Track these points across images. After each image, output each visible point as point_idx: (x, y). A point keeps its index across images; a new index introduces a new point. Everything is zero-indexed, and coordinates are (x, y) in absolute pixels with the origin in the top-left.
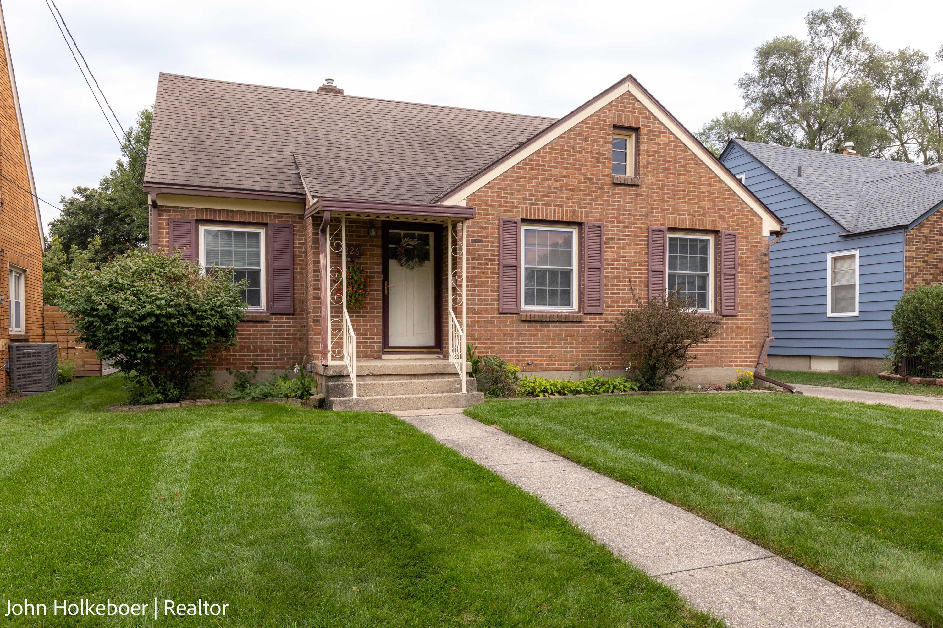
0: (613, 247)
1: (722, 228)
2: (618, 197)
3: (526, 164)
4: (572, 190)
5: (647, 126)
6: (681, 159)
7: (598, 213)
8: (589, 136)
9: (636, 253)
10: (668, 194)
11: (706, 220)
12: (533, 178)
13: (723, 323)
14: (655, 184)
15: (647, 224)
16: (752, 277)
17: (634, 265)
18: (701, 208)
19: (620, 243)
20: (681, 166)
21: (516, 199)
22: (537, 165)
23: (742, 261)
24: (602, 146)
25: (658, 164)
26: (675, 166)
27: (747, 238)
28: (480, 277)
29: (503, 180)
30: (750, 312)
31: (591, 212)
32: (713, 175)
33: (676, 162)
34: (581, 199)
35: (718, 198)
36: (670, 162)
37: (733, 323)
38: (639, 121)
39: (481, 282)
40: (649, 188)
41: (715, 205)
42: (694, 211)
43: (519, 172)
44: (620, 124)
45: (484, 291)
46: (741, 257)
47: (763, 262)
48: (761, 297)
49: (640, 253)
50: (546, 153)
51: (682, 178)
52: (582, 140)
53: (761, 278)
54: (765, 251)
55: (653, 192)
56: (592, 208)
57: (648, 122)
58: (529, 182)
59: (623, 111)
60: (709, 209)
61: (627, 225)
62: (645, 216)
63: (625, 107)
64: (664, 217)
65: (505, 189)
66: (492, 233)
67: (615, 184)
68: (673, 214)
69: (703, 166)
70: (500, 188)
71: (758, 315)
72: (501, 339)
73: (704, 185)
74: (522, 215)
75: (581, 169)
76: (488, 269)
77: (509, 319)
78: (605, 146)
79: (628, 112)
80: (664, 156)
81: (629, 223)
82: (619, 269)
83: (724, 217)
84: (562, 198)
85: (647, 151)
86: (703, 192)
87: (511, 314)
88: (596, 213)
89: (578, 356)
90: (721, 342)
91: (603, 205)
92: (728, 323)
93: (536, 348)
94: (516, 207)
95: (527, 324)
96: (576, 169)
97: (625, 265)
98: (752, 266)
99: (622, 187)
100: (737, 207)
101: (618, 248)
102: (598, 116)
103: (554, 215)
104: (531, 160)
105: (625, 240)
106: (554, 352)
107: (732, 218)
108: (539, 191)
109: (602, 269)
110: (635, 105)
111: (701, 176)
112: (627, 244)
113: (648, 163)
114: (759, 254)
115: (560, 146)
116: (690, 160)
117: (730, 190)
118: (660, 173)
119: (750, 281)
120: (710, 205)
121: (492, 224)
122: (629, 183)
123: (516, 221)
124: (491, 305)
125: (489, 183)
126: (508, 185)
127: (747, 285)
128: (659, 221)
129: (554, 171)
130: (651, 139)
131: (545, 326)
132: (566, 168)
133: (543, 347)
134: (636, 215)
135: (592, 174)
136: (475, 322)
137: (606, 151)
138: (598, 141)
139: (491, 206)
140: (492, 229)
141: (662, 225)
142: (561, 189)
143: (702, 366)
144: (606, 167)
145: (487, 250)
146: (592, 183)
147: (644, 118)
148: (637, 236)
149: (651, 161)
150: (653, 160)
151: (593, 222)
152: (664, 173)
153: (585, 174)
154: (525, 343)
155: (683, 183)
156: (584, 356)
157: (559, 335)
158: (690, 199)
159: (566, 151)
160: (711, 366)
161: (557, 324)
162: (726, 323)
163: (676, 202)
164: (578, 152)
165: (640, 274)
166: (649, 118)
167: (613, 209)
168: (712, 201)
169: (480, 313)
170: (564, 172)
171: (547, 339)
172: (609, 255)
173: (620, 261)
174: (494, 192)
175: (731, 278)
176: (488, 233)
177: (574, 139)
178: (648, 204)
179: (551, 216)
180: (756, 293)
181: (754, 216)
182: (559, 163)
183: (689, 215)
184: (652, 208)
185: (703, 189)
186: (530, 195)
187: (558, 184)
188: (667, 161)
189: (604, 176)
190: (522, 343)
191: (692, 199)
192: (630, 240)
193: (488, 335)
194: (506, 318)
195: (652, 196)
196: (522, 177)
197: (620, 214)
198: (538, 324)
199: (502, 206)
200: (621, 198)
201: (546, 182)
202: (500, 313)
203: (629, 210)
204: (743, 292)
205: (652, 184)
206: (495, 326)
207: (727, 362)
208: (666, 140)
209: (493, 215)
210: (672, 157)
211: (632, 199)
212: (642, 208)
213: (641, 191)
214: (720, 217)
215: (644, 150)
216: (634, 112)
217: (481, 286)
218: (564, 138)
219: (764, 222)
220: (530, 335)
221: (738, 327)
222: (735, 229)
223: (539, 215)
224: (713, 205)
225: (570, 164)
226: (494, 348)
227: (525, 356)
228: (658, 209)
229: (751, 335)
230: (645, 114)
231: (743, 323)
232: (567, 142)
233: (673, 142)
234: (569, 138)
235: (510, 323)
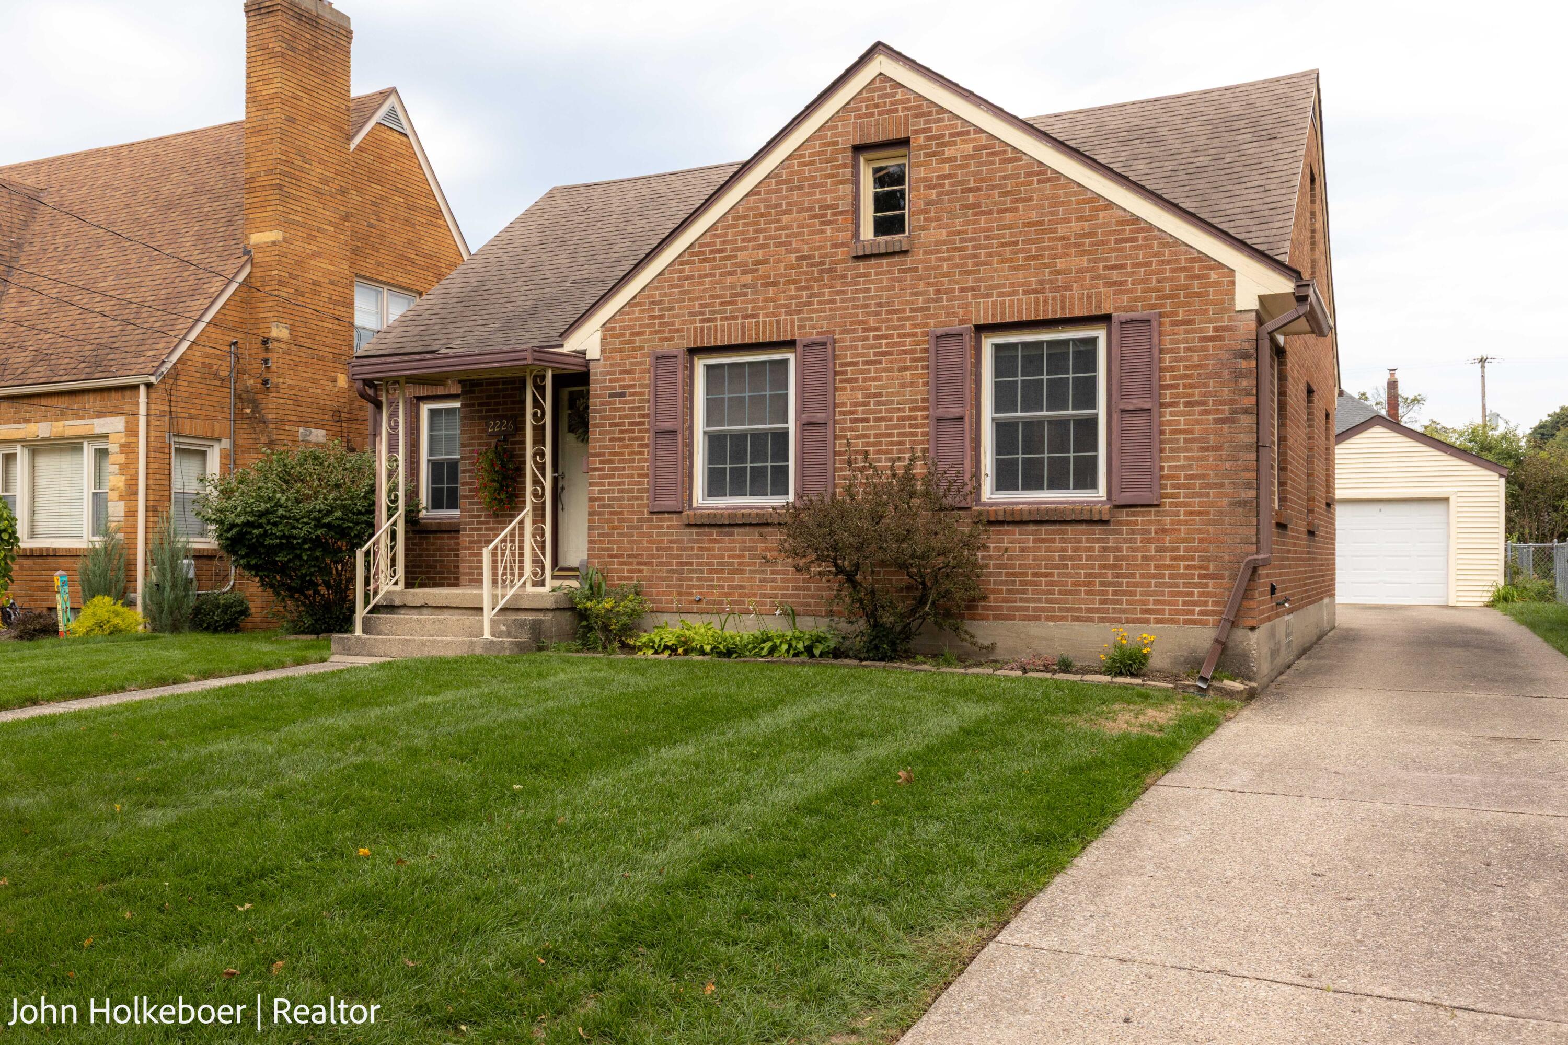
0: (856, 380)
1: (1117, 309)
2: (865, 282)
3: (693, 254)
4: (773, 284)
5: (923, 131)
6: (1005, 178)
7: (826, 318)
8: (806, 179)
9: (903, 385)
10: (975, 256)
11: (1072, 297)
12: (706, 276)
13: (1120, 523)
14: (945, 243)
15: (927, 325)
16: (1206, 412)
17: (899, 410)
18: (1059, 273)
19: (869, 371)
20: (1006, 194)
21: (678, 316)
22: (711, 252)
23: (1174, 378)
24: (830, 191)
25: (949, 201)
26: (989, 197)
27: (1190, 322)
28: (622, 454)
29: (657, 288)
30: (1200, 495)
31: (811, 319)
32: (1089, 195)
33: (992, 188)
34: (792, 298)
35: (1103, 243)
36: (979, 189)
37: (1151, 522)
38: (906, 124)
39: (623, 461)
40: (931, 252)
41: (1095, 261)
42: (1041, 282)
43: (683, 270)
44: (866, 141)
45: (628, 476)
46: (1172, 369)
47: (1238, 375)
48: (1235, 458)
49: (911, 384)
50: (728, 227)
51: (1008, 218)
52: (791, 189)
53: (1234, 412)
54: (1246, 346)
55: (939, 259)
56: (812, 311)
57: (927, 122)
58: (699, 284)
59: (872, 114)
60: (1081, 271)
61: (884, 333)
62: (921, 309)
63: (877, 106)
64: (968, 305)
65: (661, 302)
66: (641, 378)
67: (857, 258)
68: (988, 296)
69: (1062, 181)
70: (653, 303)
71: (1225, 502)
72: (653, 556)
73: (1066, 221)
74: (688, 342)
75: (790, 243)
76: (634, 439)
77: (667, 522)
78: (837, 190)
79: (882, 113)
80: (964, 182)
81: (888, 329)
82: (867, 420)
83: (1120, 283)
84: (755, 301)
85: (925, 179)
86: (1063, 238)
87: (669, 513)
88: (820, 319)
89: (787, 588)
90: (1115, 567)
91: (833, 302)
92: (1135, 523)
93: (710, 572)
94: (678, 331)
95: (695, 530)
96: (780, 244)
97: (880, 411)
98: (1206, 385)
99: (873, 261)
100: (1157, 255)
101: (864, 380)
102: (820, 137)
103: (743, 334)
104: (701, 246)
105: (880, 362)
106: (742, 580)
107: (1143, 281)
108: (717, 297)
109: (830, 423)
110: (898, 97)
111: (1055, 205)
112: (885, 370)
113: (928, 203)
114: (1226, 356)
115: (751, 209)
116: (1028, 175)
117: (1137, 220)
118: (955, 217)
119: (1199, 422)
120: (1084, 261)
121: (640, 364)
122: (883, 251)
123: (675, 353)
124: (637, 499)
125: (635, 297)
126: (665, 295)
127: (1191, 432)
128: (954, 314)
129: (741, 256)
130: (934, 154)
131: (726, 534)
132: (762, 247)
133: (722, 571)
134: (904, 310)
135: (811, 249)
136: (614, 528)
137: (839, 199)
138: (822, 185)
139: (638, 334)
140: (642, 371)
141: (961, 322)
142: (754, 286)
143: (1064, 619)
144: (838, 230)
145: (632, 409)
146: (813, 265)
147: (916, 116)
148: (906, 352)
149: (934, 197)
150: (940, 194)
151: (814, 337)
152: (966, 215)
153: (797, 251)
154: (691, 564)
155: (1010, 227)
156: (798, 588)
157: (749, 549)
158: (1028, 258)
159: (762, 215)
160: (1089, 620)
161: (747, 529)
162: (1128, 523)
163: (995, 270)
164: (785, 213)
165: (911, 426)
166: (929, 113)
167: (854, 307)
168: (1089, 252)
169: (621, 513)
170: (760, 254)
171: (729, 557)
172: (846, 396)
173: (868, 404)
174: (642, 311)
175: (1141, 420)
176: (633, 379)
177: (777, 191)
178: (929, 284)
179: (736, 337)
180: (1217, 449)
181: (1210, 268)
182: (749, 240)
183: (1026, 293)
184: (938, 292)
185: (1061, 230)
186: (701, 306)
187: (748, 279)
188: (970, 190)
189: (835, 246)
190: (686, 564)
191: (1034, 258)
192: (891, 362)
193: (632, 549)
194: (661, 520)
195: (937, 267)
196: (688, 278)
197: (867, 314)
198: (715, 531)
199: (657, 332)
200: (872, 282)
201: (729, 279)
202: (652, 513)
203: (888, 304)
204: (1179, 449)
205: (939, 243)
206: (644, 535)
207: (1134, 611)
208: (969, 148)
209: (641, 348)
210: (983, 180)
211: (893, 279)
212: (916, 294)
213: (913, 262)
214: (1109, 285)
215: (919, 180)
216: (896, 110)
217: (623, 469)
218: (758, 193)
219: (1238, 278)
220: (701, 549)
221: (1164, 531)
222: (1152, 307)
223: (716, 339)
224: (1089, 261)
225: (770, 237)
226: (641, 571)
227: (693, 587)
228: (952, 291)
229: (1204, 550)
230: (920, 107)
231: (1179, 523)
232: (765, 200)
233: (984, 147)
234: (767, 192)
235: (668, 529)
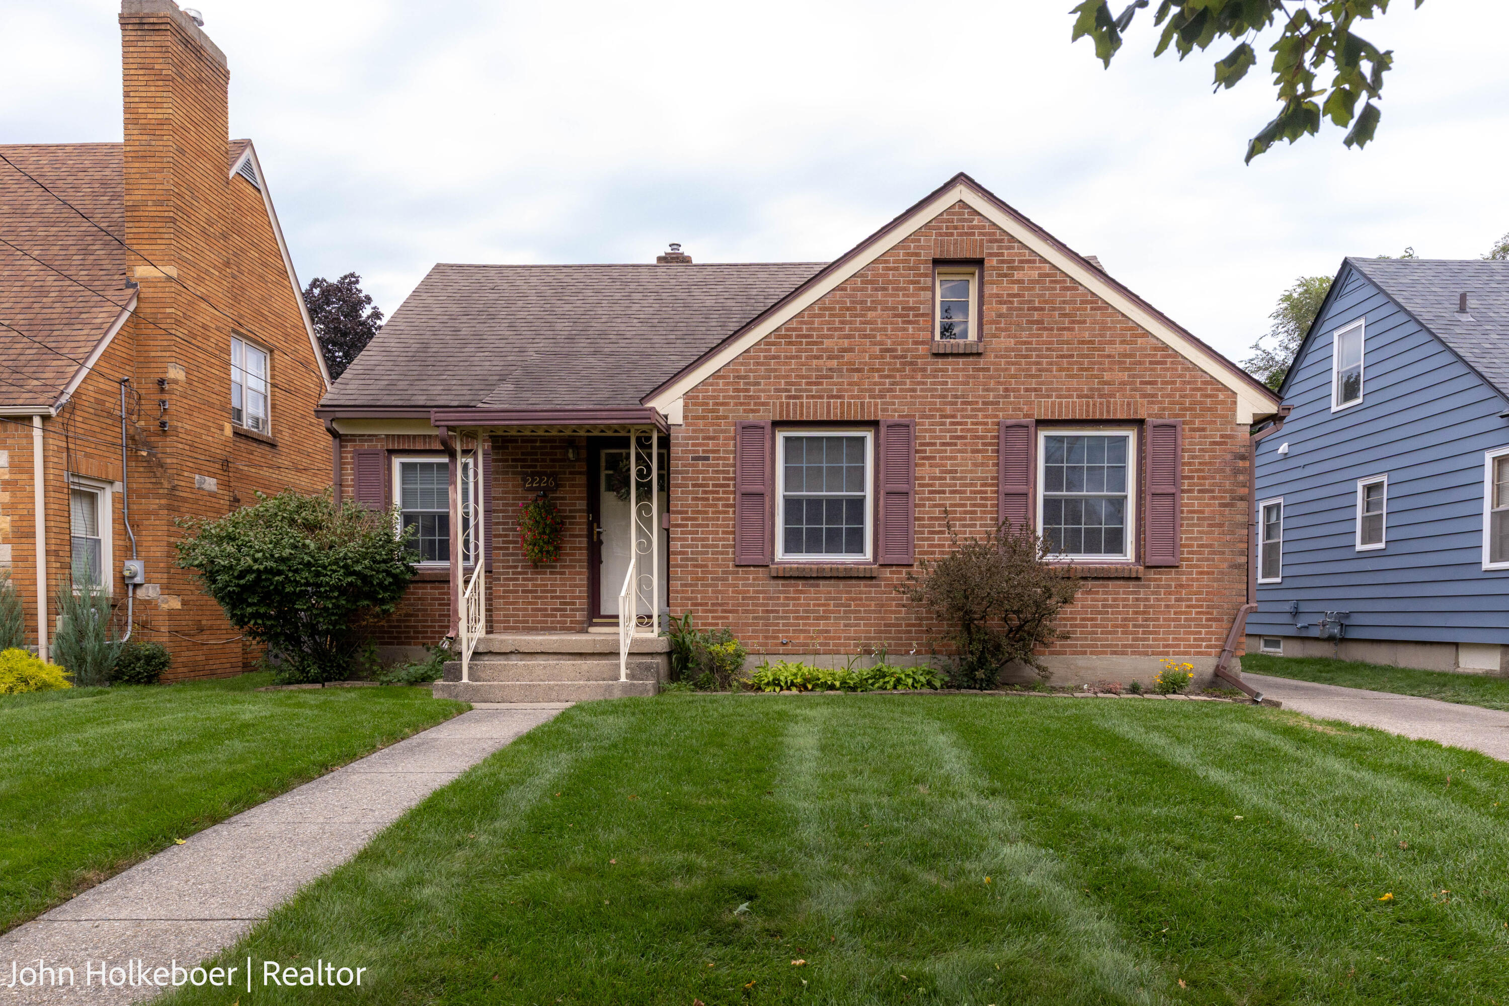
0: (934, 458)
1: (1149, 415)
2: (942, 376)
3: (779, 337)
4: (858, 370)
5: (997, 255)
6: (1064, 302)
7: (906, 404)
8: (890, 282)
9: (975, 465)
10: (1038, 363)
11: (1115, 403)
12: (792, 357)
13: (1149, 580)
14: (1013, 350)
15: (997, 416)
16: (1214, 498)
17: (971, 485)
18: (1105, 383)
19: (946, 451)
20: (1065, 315)
21: (764, 391)
22: (798, 336)
23: (1191, 471)
24: (913, 295)
25: (1017, 316)
26: (1051, 316)
27: (1203, 430)
28: (706, 512)
29: (742, 364)
30: (1208, 560)
31: (894, 404)
32: (1131, 324)
33: (1054, 309)
34: (875, 384)
35: (1140, 363)
36: (1042, 309)
37: (1171, 579)
38: (981, 246)
39: (707, 519)
40: (1002, 357)
41: (1134, 376)
42: (1091, 389)
43: (769, 350)
44: (945, 256)
45: (712, 532)
46: (1190, 464)
47: (1236, 472)
48: (1233, 533)
49: (983, 464)
50: (815, 316)
51: (1066, 335)
52: (876, 289)
53: (1233, 499)
54: (1243, 450)
55: (1008, 363)
56: (894, 397)
57: (1000, 248)
58: (785, 364)
59: (952, 234)
60: (1123, 383)
61: (959, 420)
62: (992, 403)
63: (956, 228)
64: (1031, 403)
65: (745, 377)
66: (725, 445)
67: (937, 355)
68: (1049, 396)
69: (1110, 311)
70: (738, 377)
71: (1225, 565)
72: (738, 605)
73: (1112, 342)
74: (774, 415)
75: (874, 337)
76: (719, 499)
77: (752, 574)
78: (918, 295)
79: (961, 235)
80: (1030, 302)
81: (963, 417)
82: (944, 492)
83: (1154, 396)
84: (842, 384)
85: (997, 295)
86: (1109, 356)
87: (754, 566)
88: (901, 404)
89: (869, 632)
90: (1144, 613)
91: (914, 390)
92: (1160, 580)
93: (797, 618)
94: (763, 404)
95: (781, 582)
96: (865, 336)
97: (955, 485)
98: (1213, 478)
99: (950, 360)
100: (1180, 376)
101: (942, 458)
102: (904, 248)
104: (787, 330)
105: (956, 445)
106: (827, 625)
107: (1169, 396)
108: (803, 377)
109: (912, 493)
110: (975, 223)
111: (1104, 329)
112: (959, 451)
113: (1000, 315)
114: (1229, 457)
115: (838, 302)
116: (1082, 302)
117: (1166, 347)
118: (1023, 329)
119: (1208, 505)
120: (1125, 376)
121: (725, 431)
122: (961, 351)
123: (762, 424)
124: (722, 553)
125: (719, 370)
126: (750, 371)
127: (1202, 512)
128: (1020, 409)
129: (827, 343)
130: (1005, 275)
131: (812, 586)
132: (848, 337)
133: (808, 618)
134: (977, 403)
135: (894, 343)
136: (698, 579)
137: (921, 303)
138: (905, 289)
139: (722, 404)
140: (725, 439)
141: (1026, 416)
142: (840, 370)
143: (1105, 653)
144: (919, 329)
145: (717, 472)
146: (895, 357)
147: (991, 241)
148: (978, 437)
149: (1004, 311)
150: (1009, 309)
151: (896, 418)
152: (1031, 329)
153: (881, 343)
154: (777, 612)
155: (1067, 343)
156: (880, 632)
157: (834, 599)
158: (1082, 369)
159: (848, 309)
160: (1124, 653)
161: (832, 582)
162: (1155, 580)
163: (1055, 377)
164: (870, 309)
165: (982, 499)
166: (1002, 241)
167: (933, 396)
168: (1129, 369)
169: (706, 566)
170: (846, 343)
171: (814, 605)
172: (924, 471)
173: (945, 479)
174: (728, 384)
175: (1167, 502)
176: (718, 445)
177: (862, 289)
178: (999, 383)
179: (822, 414)
180: (1221, 525)
181: (1218, 390)
182: (836, 329)
183: (1079, 397)
184: (1006, 390)
185: (1108, 350)
186: (787, 383)
187: (834, 363)
188: (1036, 309)
189: (916, 343)
190: (772, 611)
191: (1086, 370)
192: (965, 445)
193: (717, 598)
194: (746, 573)
195: (1006, 369)
196: (775, 357)
197: (946, 403)
198: (800, 582)
199: (741, 404)
200: (949, 377)
201: (815, 362)
202: (737, 566)
203: (963, 396)
204: (1193, 525)
205: (1007, 349)
206: (729, 585)
207: (1158, 646)
208: (1035, 274)
209: (726, 417)
210: (1046, 302)
211: (968, 376)
212: (987, 390)
213: (985, 363)
214: (1144, 396)
215: (991, 296)
216: (973, 234)
217: (707, 526)
218: (845, 289)
219: (1239, 399)
220: (787, 598)
221: (1181, 586)
222: (1177, 416)
223: (801, 414)
224: (1129, 376)
225: (856, 329)
226: (726, 618)
227: (779, 631)
228: (1019, 390)
229: (1210, 601)
230: (994, 234)
231: (1192, 580)
232: (850, 296)
233: (1047, 275)
234: (854, 289)
235: (753, 581)
